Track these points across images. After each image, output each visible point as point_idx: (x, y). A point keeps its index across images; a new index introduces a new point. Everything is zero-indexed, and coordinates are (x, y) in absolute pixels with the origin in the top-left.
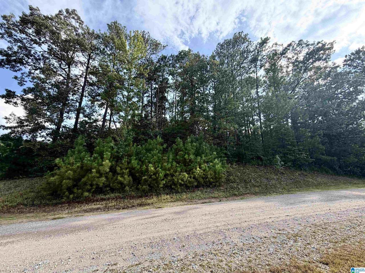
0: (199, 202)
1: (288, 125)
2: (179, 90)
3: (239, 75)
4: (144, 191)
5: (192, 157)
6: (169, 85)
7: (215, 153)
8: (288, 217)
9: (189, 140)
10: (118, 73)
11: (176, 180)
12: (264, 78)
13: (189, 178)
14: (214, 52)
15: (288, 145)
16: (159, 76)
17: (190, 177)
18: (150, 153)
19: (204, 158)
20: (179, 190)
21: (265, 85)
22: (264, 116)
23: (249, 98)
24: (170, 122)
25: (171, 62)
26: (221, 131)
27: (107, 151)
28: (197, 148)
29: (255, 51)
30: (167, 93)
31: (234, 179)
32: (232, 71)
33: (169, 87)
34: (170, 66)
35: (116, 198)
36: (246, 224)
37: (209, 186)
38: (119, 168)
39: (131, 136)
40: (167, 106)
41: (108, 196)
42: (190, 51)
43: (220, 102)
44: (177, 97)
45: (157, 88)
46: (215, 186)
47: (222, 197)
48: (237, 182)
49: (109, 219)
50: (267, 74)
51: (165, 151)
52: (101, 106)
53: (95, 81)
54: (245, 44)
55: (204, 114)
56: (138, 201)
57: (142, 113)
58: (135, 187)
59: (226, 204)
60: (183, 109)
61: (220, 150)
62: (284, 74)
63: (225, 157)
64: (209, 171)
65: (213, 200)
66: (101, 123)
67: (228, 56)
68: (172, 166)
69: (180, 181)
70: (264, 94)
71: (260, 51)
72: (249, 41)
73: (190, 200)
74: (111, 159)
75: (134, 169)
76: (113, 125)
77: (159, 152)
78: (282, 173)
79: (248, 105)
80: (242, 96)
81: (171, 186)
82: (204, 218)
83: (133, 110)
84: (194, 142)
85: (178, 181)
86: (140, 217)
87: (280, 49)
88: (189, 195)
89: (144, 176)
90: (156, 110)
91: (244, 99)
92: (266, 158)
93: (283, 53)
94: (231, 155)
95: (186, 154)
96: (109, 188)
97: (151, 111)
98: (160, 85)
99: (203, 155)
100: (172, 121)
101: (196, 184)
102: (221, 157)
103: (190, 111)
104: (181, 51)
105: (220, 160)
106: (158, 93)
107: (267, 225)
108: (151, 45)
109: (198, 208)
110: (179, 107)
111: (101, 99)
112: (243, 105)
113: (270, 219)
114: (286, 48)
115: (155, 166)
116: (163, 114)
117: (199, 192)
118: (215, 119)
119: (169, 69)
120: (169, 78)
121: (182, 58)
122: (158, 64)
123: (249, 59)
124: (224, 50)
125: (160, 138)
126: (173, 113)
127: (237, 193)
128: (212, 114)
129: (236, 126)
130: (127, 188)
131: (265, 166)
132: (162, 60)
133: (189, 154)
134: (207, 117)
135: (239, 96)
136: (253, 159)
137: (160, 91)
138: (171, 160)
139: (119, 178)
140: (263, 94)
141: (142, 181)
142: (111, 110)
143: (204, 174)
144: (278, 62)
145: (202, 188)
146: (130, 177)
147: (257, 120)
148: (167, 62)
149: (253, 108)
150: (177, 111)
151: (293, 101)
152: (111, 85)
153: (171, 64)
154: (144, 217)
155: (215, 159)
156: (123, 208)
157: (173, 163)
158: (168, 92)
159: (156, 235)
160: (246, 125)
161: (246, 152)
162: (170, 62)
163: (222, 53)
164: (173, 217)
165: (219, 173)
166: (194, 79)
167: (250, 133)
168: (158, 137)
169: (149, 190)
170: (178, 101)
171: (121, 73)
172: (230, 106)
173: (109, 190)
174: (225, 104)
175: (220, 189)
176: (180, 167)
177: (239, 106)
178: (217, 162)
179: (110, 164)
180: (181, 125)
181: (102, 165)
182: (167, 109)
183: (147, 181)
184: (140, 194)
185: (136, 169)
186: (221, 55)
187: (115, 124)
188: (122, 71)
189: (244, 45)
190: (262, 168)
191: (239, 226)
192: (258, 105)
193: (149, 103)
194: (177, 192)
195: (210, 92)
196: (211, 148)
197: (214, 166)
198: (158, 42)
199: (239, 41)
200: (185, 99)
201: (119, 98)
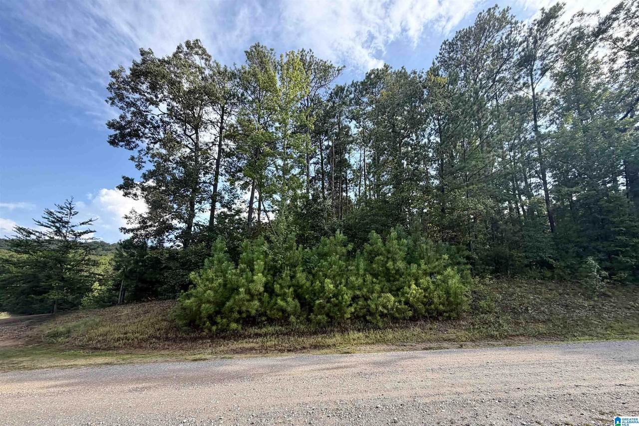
0: (418, 346)
1: (617, 190)
2: (369, 145)
3: (493, 97)
4: (319, 323)
5: (401, 265)
6: (352, 139)
7: (446, 257)
8: (624, 389)
9: (394, 234)
10: (267, 130)
11: (373, 306)
12: (553, 95)
13: (396, 304)
14: (436, 62)
15: (619, 233)
16: (333, 124)
17: (400, 302)
18: (326, 260)
19: (423, 267)
20: (380, 324)
21: (555, 109)
22: (554, 176)
23: (516, 141)
24: (357, 205)
25: (352, 96)
26: (456, 214)
27: (258, 259)
28: (409, 248)
29: (528, 41)
30: (349, 153)
31: (489, 306)
32: (476, 93)
33: (351, 142)
34: (351, 103)
35: (277, 334)
36: (520, 394)
37: (436, 319)
38: (278, 286)
39: (293, 233)
40: (350, 176)
41: (264, 330)
42: (387, 68)
43: (452, 158)
44: (366, 158)
45: (330, 146)
46: (449, 318)
47: (465, 339)
48: (496, 313)
49: (269, 366)
50: (559, 84)
51: (350, 255)
52: (244, 187)
53: (233, 148)
54: (503, 31)
55: (421, 183)
56: (312, 340)
57: (308, 192)
58: (305, 316)
59: (472, 354)
60: (378, 179)
61: (456, 251)
62: (603, 77)
63: (467, 264)
64: (435, 290)
65: (445, 344)
66: (245, 215)
67: (466, 63)
68: (364, 281)
69: (380, 308)
70: (554, 128)
71: (540, 39)
72: (513, 21)
73: (402, 343)
74: (266, 272)
75: (301, 287)
76: (264, 216)
77: (340, 259)
78: (604, 294)
79: (514, 156)
80: (500, 140)
81: (364, 317)
82: (430, 375)
83: (294, 189)
84: (404, 238)
85: (377, 309)
86: (318, 367)
87: (593, 23)
88: (398, 334)
89: (318, 299)
90: (330, 184)
91: (506, 146)
92: (563, 264)
93: (601, 31)
94: (481, 259)
95: (390, 260)
96: (266, 318)
97: (323, 188)
98: (335, 140)
99: (422, 262)
100: (359, 202)
101: (410, 313)
102: (459, 263)
103: (393, 181)
104: (369, 72)
105: (458, 269)
106: (332, 156)
107: (571, 400)
108: (315, 73)
109: (416, 357)
110: (372, 175)
111: (245, 176)
112: (503, 158)
113: (578, 389)
114: (608, 18)
115: (336, 281)
116: (344, 191)
117: (418, 329)
118: (443, 191)
119: (350, 108)
120: (350, 125)
121: (374, 85)
122: (330, 104)
123: (513, 60)
124: (457, 52)
125: (340, 233)
126: (361, 188)
127: (496, 333)
128: (437, 182)
129: (490, 202)
130: (292, 319)
131: (561, 279)
132: (337, 95)
133: (394, 261)
134: (427, 190)
135: (494, 140)
136: (529, 266)
137: (336, 153)
138: (361, 272)
139: (280, 302)
140: (549, 129)
141: (315, 308)
142: (260, 194)
143: (425, 296)
144: (586, 52)
145: (423, 322)
146: (296, 301)
147: (538, 186)
148: (346, 96)
149: (529, 162)
150: (368, 183)
151: (631, 135)
152: (257, 151)
153: (353, 99)
154: (323, 366)
155: (445, 267)
156: (289, 351)
157: (366, 277)
158: (349, 150)
159: (346, 398)
160: (512, 198)
161: (514, 252)
162: (350, 96)
163: (453, 60)
164: (372, 371)
165: (455, 293)
166: (396, 119)
167: (522, 213)
168: (338, 232)
169: (328, 322)
170: (369, 166)
171: (270, 130)
172: (474, 163)
173: (266, 321)
174: (464, 159)
175: (460, 325)
176: (379, 284)
177: (494, 160)
178: (452, 273)
179: (264, 279)
180: (377, 208)
181: (253, 281)
182: (350, 181)
183: (324, 307)
184: (313, 329)
185: (305, 287)
186: (451, 64)
187: (267, 215)
188: (272, 126)
189: (500, 33)
190: (552, 285)
191: (503, 396)
192: (540, 153)
193: (318, 174)
194: (376, 328)
195: (429, 141)
196: (437, 247)
197: (445, 281)
198: (328, 64)
199: (490, 27)
200: (381, 159)
201: (271, 171)
